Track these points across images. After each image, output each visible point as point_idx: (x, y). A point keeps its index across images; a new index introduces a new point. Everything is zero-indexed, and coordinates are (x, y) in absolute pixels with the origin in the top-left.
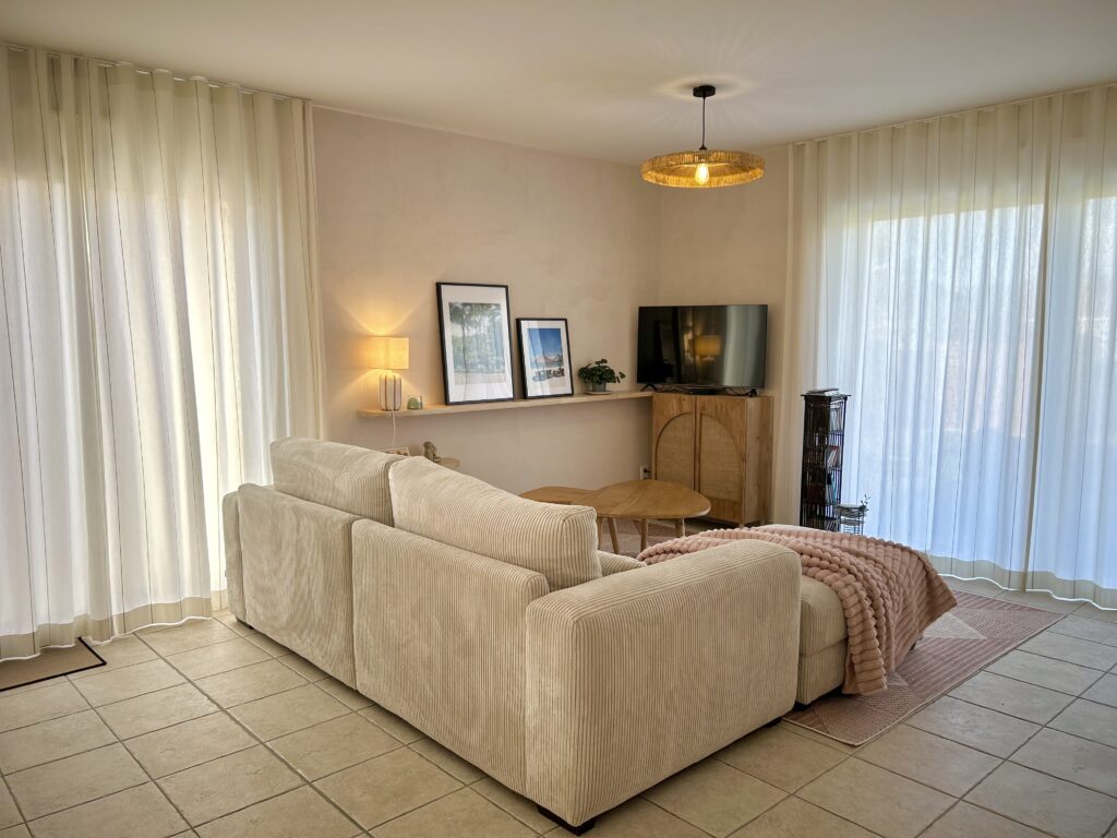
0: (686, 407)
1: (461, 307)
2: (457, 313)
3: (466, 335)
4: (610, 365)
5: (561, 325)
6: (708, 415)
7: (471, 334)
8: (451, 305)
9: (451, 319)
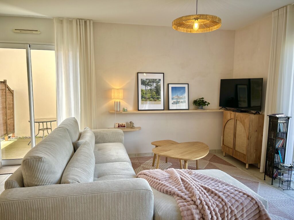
0: (232, 117)
1: (145, 80)
2: (143, 83)
3: (147, 89)
4: (205, 100)
5: (186, 86)
6: (238, 120)
7: (148, 89)
8: (141, 80)
9: (141, 84)
